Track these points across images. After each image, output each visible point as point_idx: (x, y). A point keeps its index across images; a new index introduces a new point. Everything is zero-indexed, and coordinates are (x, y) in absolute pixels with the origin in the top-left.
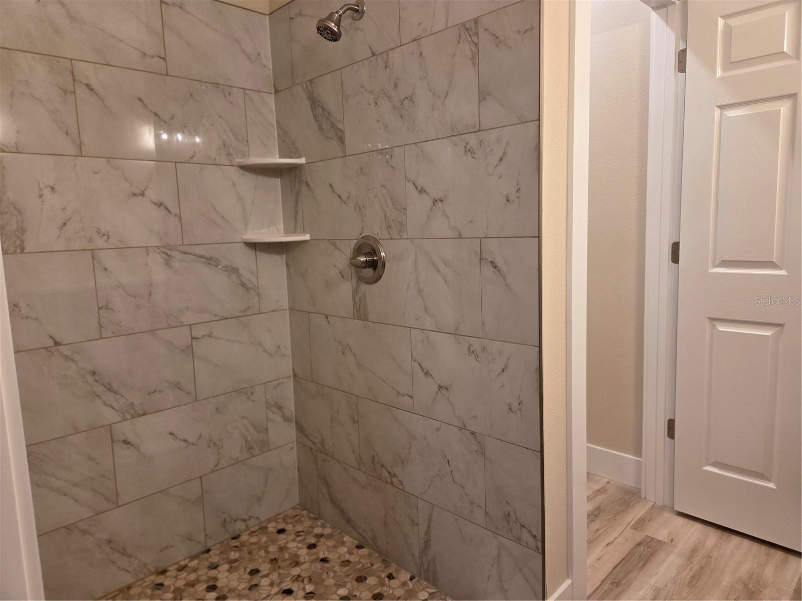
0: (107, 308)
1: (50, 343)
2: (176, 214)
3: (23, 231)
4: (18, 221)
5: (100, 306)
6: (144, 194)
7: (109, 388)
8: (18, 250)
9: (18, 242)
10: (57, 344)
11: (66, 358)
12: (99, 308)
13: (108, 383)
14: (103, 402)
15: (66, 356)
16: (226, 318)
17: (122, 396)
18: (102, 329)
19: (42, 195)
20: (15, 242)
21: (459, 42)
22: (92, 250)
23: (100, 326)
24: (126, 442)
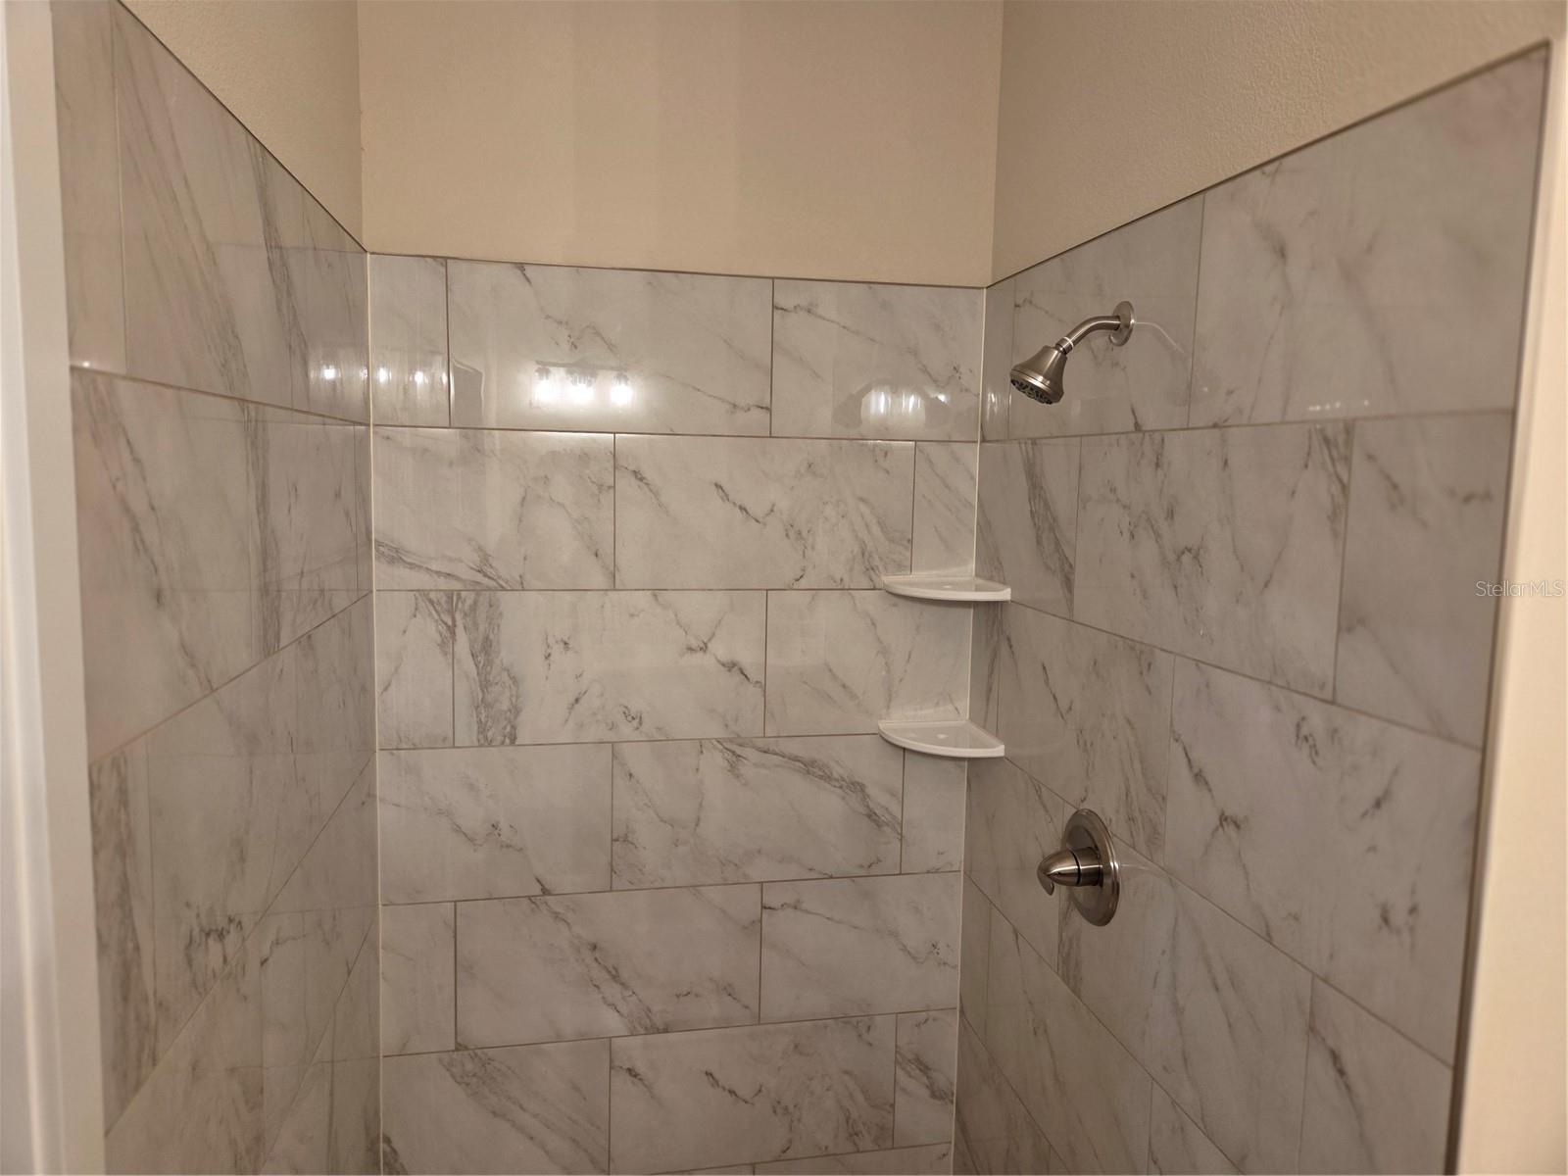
0: (626, 840)
1: (537, 890)
2: (757, 682)
3: (516, 710)
4: (512, 696)
5: (615, 836)
6: (706, 647)
7: (615, 977)
8: (507, 741)
9: (508, 729)
10: (545, 892)
11: (556, 916)
12: (613, 840)
13: (614, 968)
14: (603, 998)
15: (556, 913)
16: (831, 877)
17: (634, 993)
18: (614, 876)
19: (549, 655)
20: (505, 728)
21: (1306, 466)
22: (613, 743)
23: (612, 870)
24: (632, 1072)
